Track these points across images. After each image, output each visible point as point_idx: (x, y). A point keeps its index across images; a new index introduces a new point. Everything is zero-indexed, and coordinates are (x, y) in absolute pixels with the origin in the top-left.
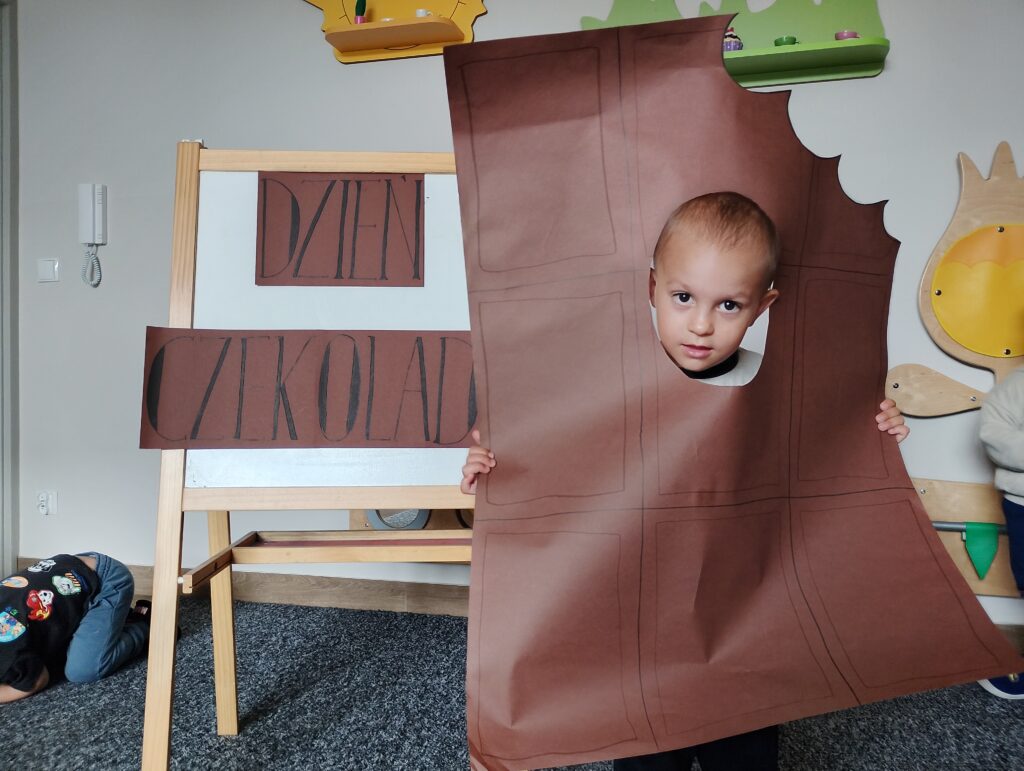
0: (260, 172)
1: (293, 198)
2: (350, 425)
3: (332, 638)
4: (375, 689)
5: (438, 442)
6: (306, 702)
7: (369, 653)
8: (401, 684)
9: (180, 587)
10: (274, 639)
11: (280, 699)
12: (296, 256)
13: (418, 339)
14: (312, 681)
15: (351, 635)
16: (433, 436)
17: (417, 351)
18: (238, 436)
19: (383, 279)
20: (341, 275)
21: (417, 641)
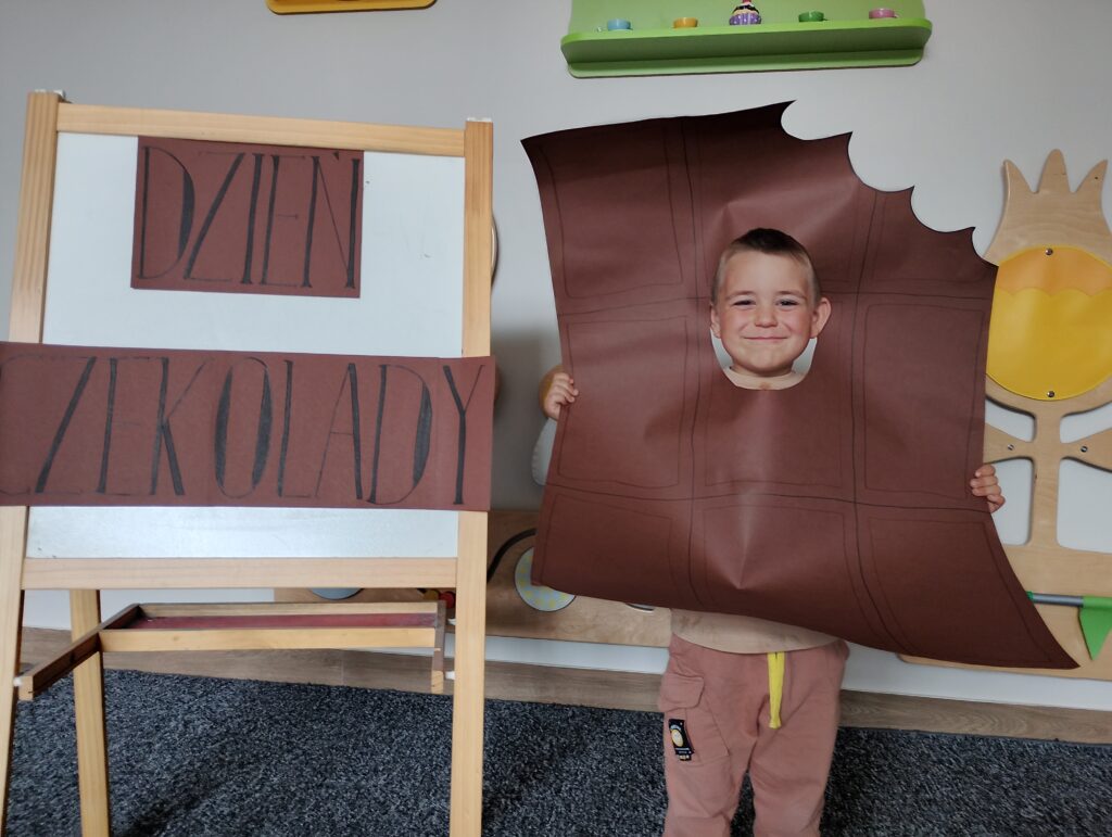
0: (142, 139)
1: (186, 173)
2: (257, 477)
4: (294, 794)
5: (373, 502)
6: (204, 814)
7: (292, 743)
9: (16, 690)
12: (188, 251)
13: (351, 367)
17: (348, 382)
18: (102, 489)
19: (305, 284)
20: (250, 278)
21: (353, 725)
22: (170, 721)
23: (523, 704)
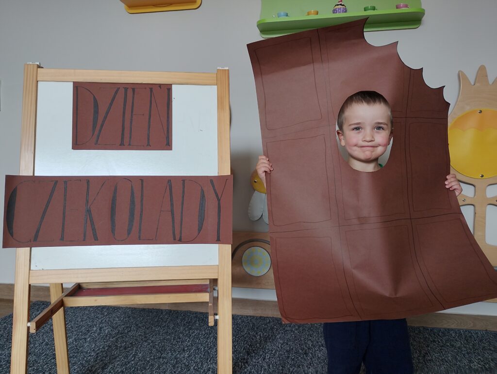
0: (74, 83)
1: (94, 97)
2: (129, 232)
3: (127, 327)
4: (149, 361)
5: (180, 241)
7: (147, 337)
8: (163, 358)
9: (28, 328)
10: (95, 329)
11: (96, 370)
12: (97, 132)
13: (169, 181)
14: (114, 357)
15: (137, 325)
16: (178, 238)
17: (168, 188)
18: (62, 239)
19: (147, 145)
20: (123, 143)
21: (173, 328)
22: (93, 327)
23: (247, 317)
